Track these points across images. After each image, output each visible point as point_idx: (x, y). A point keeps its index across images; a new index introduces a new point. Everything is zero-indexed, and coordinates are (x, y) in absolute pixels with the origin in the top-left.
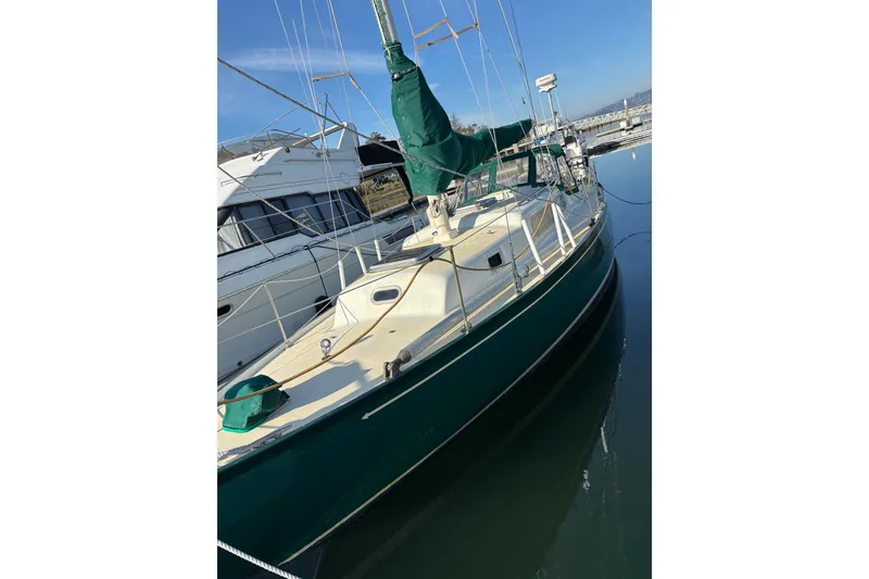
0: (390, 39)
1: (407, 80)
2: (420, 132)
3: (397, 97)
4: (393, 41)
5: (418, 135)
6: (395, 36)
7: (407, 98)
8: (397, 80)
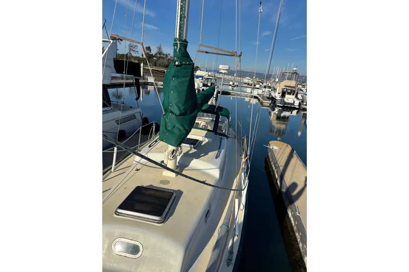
0: (183, 37)
1: (183, 69)
2: (180, 105)
3: (174, 77)
4: (184, 38)
5: (178, 106)
6: (186, 37)
7: (180, 80)
8: (177, 66)
